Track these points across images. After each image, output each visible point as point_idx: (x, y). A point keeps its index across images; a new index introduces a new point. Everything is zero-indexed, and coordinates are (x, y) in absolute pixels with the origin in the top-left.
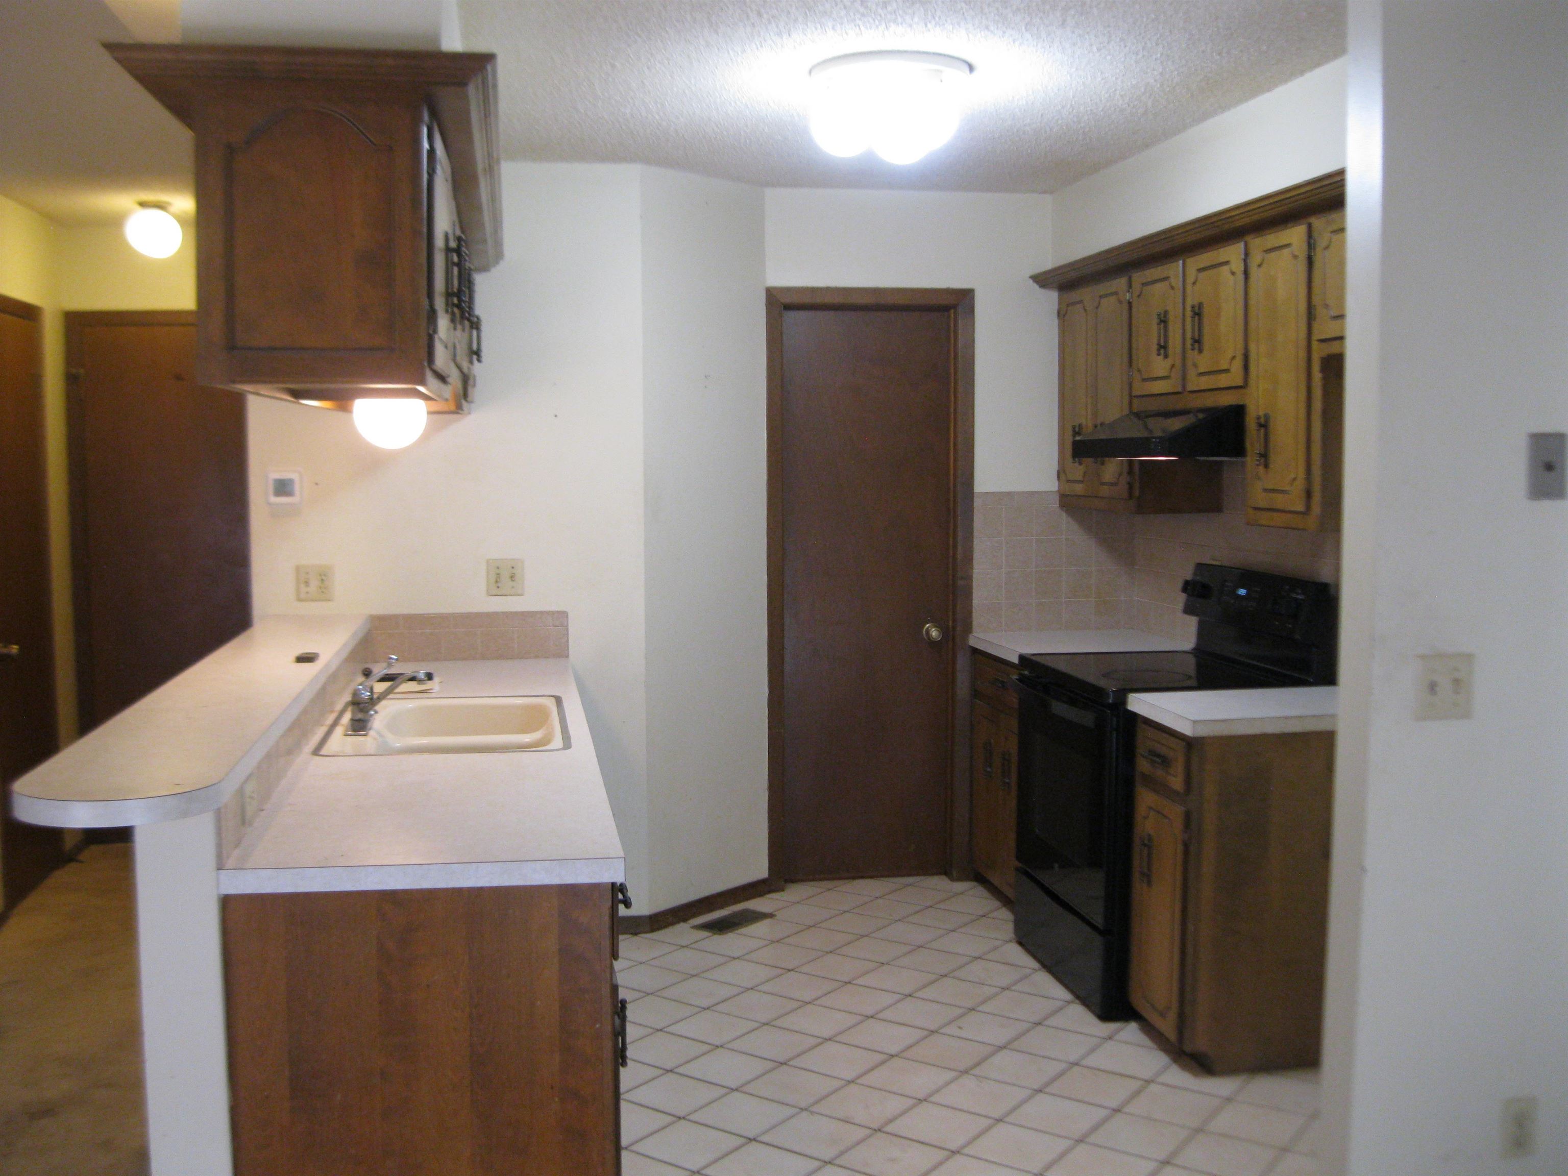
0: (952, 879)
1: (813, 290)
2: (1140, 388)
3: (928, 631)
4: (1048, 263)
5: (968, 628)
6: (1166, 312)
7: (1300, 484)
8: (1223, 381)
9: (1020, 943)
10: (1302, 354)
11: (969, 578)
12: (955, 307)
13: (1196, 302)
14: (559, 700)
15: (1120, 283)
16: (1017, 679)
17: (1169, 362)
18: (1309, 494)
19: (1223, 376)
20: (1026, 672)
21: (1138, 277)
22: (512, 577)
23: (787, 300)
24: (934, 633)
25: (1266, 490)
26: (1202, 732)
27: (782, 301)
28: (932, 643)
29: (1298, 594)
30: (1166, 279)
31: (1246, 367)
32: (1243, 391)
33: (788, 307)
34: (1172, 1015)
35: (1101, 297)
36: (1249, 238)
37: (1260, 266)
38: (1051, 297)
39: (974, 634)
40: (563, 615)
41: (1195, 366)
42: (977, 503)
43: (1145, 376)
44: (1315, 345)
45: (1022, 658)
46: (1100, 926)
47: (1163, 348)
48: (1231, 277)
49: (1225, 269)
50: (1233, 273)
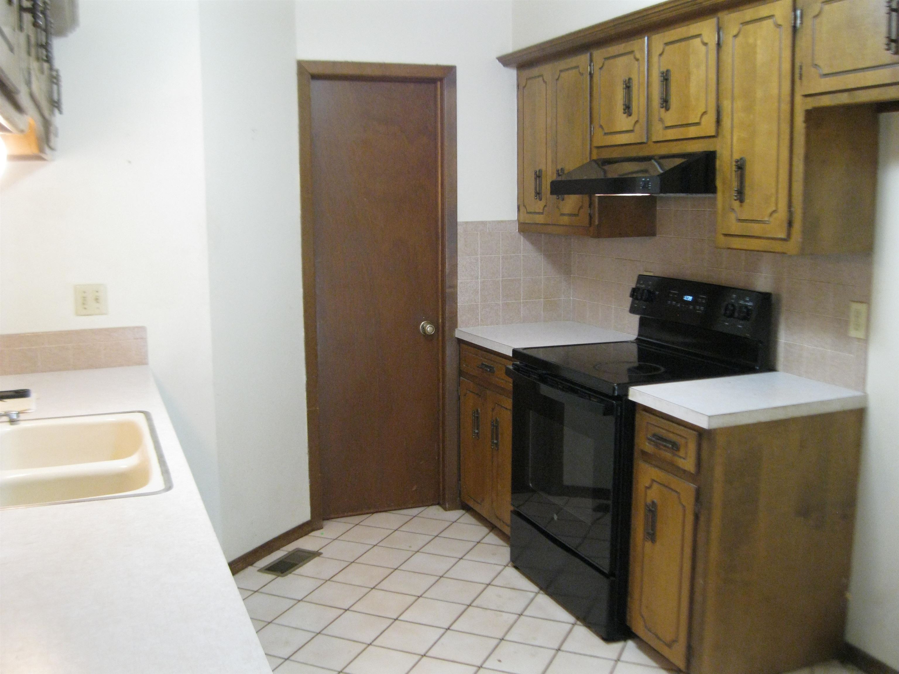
0: (445, 509)
1: (334, 64)
2: (600, 140)
3: (423, 328)
4: (509, 48)
5: (454, 325)
6: (630, 79)
7: (782, 214)
8: (692, 132)
9: (516, 567)
10: (786, 107)
11: (454, 286)
12: (441, 80)
13: (665, 70)
14: (147, 415)
15: (583, 59)
16: (513, 369)
17: (634, 118)
18: (790, 224)
19: (692, 128)
20: (518, 363)
21: (599, 54)
22: (97, 300)
23: (315, 70)
24: (429, 329)
25: (740, 220)
26: (715, 425)
27: (311, 72)
28: (428, 337)
29: (747, 301)
30: (632, 52)
31: (718, 121)
32: (714, 139)
33: (315, 77)
34: (680, 648)
35: (561, 71)
36: (720, 15)
37: (735, 36)
38: (511, 74)
39: (459, 328)
40: (142, 329)
41: (661, 120)
42: (460, 230)
43: (606, 131)
44: (798, 99)
45: (515, 351)
46: (606, 571)
47: (628, 109)
48: (703, 48)
49: (698, 41)
50: (705, 44)
